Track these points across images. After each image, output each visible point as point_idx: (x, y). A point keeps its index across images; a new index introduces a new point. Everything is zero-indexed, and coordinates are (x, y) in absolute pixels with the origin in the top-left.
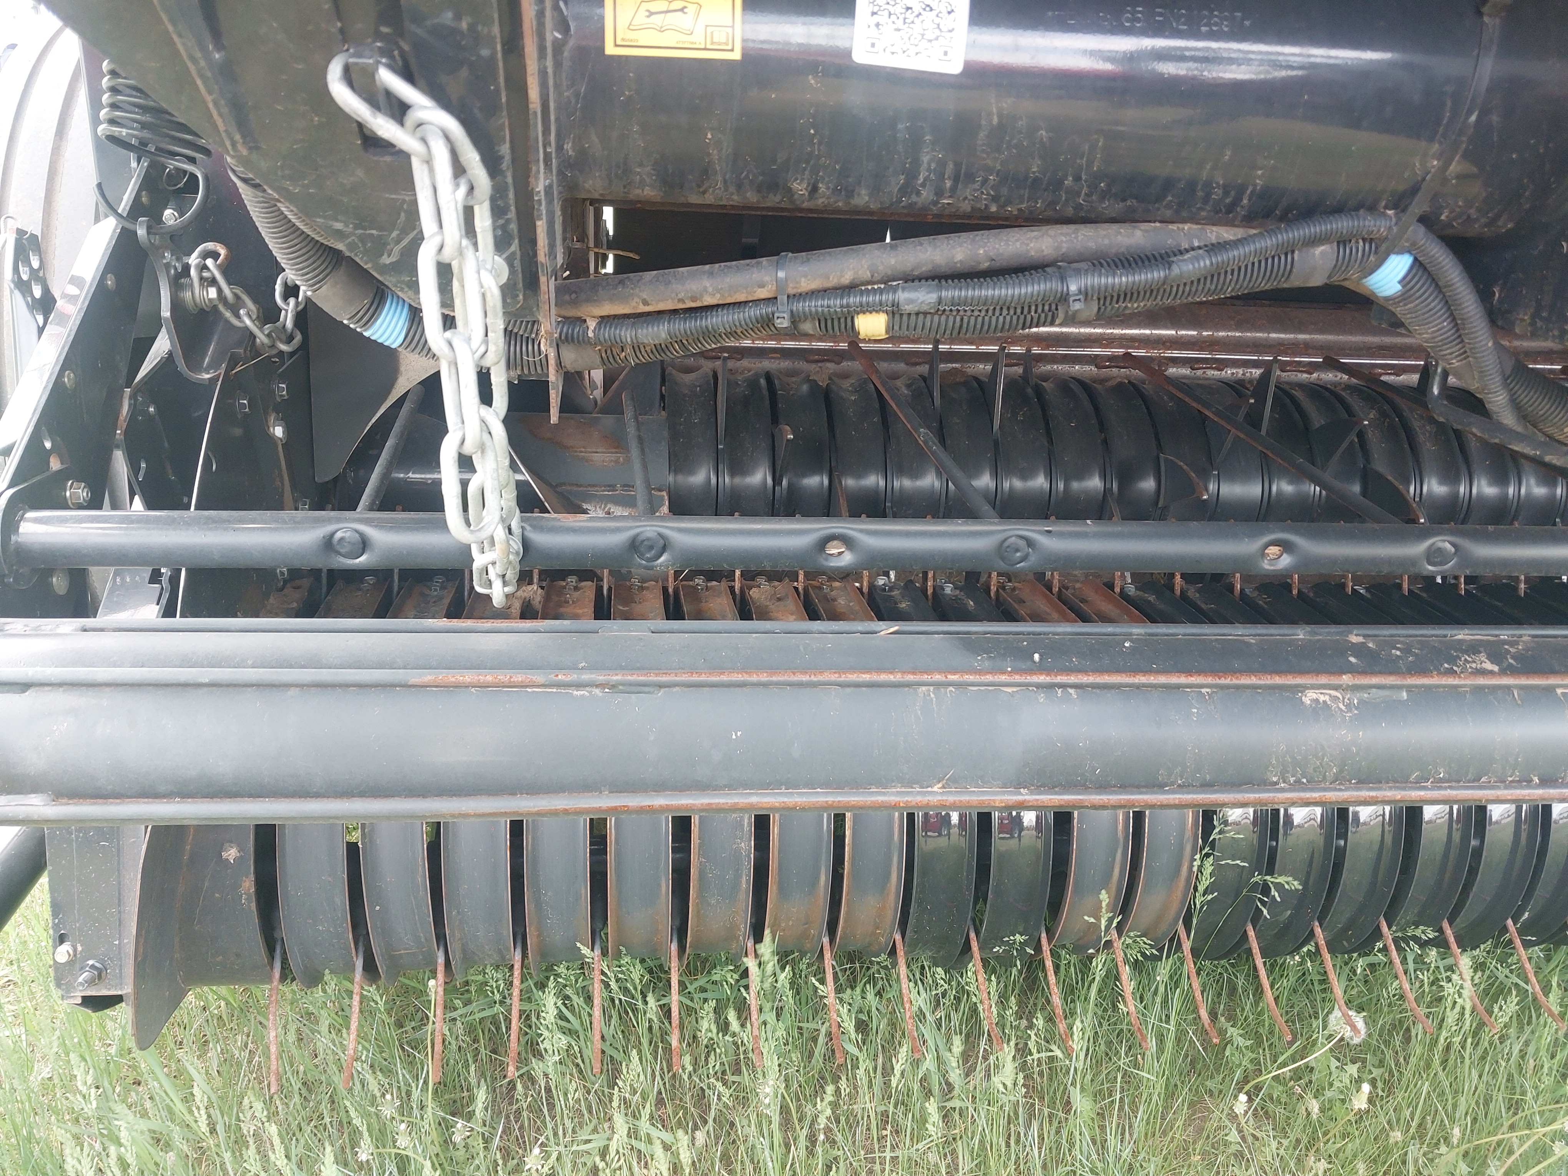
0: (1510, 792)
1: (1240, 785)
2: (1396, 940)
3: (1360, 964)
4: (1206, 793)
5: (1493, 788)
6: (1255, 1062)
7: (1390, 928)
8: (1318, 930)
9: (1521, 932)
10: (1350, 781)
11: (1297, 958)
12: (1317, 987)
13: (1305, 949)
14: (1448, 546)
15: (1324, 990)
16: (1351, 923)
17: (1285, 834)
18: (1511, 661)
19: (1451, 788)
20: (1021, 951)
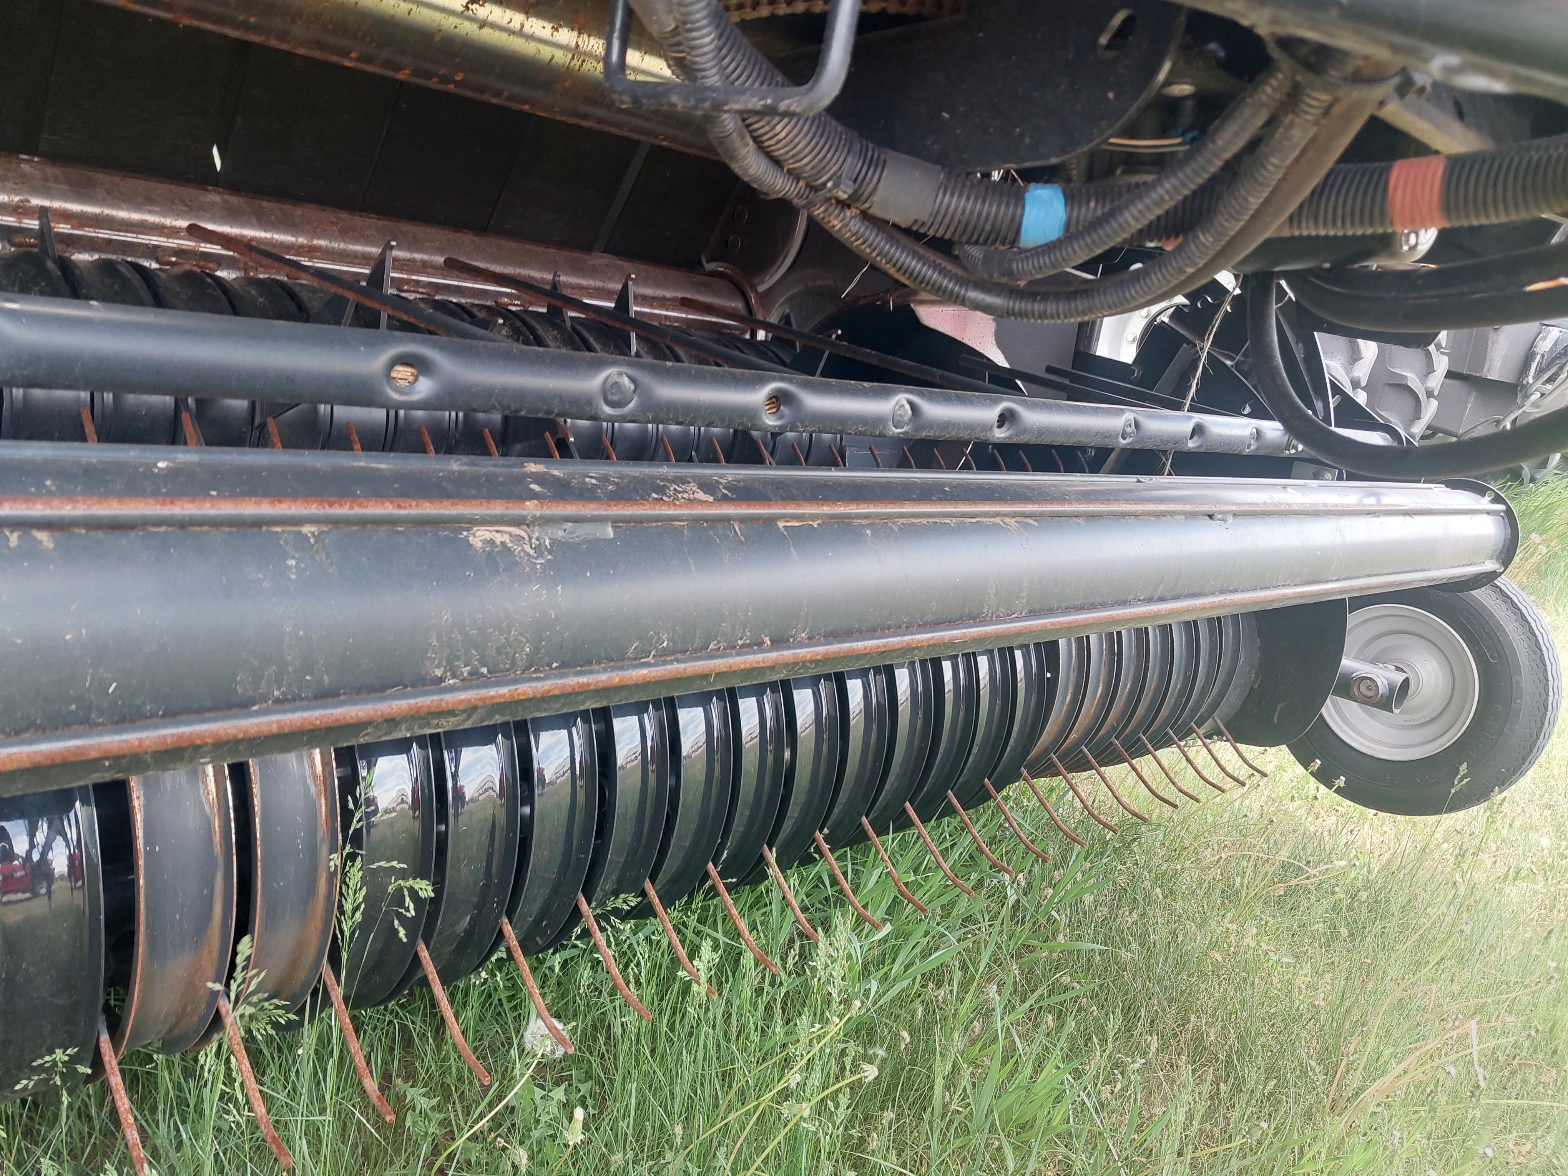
0: (743, 658)
1: (383, 689)
2: (597, 918)
3: (557, 961)
4: (325, 707)
5: (723, 656)
6: (445, 1123)
7: (589, 903)
8: (508, 929)
9: (722, 875)
10: (549, 665)
11: (484, 974)
12: (507, 1006)
13: (493, 959)
14: (626, 381)
15: (514, 1008)
16: (545, 911)
17: (456, 815)
18: (724, 491)
19: (678, 661)
20: (70, 1074)
